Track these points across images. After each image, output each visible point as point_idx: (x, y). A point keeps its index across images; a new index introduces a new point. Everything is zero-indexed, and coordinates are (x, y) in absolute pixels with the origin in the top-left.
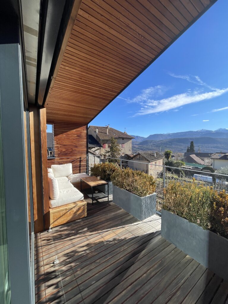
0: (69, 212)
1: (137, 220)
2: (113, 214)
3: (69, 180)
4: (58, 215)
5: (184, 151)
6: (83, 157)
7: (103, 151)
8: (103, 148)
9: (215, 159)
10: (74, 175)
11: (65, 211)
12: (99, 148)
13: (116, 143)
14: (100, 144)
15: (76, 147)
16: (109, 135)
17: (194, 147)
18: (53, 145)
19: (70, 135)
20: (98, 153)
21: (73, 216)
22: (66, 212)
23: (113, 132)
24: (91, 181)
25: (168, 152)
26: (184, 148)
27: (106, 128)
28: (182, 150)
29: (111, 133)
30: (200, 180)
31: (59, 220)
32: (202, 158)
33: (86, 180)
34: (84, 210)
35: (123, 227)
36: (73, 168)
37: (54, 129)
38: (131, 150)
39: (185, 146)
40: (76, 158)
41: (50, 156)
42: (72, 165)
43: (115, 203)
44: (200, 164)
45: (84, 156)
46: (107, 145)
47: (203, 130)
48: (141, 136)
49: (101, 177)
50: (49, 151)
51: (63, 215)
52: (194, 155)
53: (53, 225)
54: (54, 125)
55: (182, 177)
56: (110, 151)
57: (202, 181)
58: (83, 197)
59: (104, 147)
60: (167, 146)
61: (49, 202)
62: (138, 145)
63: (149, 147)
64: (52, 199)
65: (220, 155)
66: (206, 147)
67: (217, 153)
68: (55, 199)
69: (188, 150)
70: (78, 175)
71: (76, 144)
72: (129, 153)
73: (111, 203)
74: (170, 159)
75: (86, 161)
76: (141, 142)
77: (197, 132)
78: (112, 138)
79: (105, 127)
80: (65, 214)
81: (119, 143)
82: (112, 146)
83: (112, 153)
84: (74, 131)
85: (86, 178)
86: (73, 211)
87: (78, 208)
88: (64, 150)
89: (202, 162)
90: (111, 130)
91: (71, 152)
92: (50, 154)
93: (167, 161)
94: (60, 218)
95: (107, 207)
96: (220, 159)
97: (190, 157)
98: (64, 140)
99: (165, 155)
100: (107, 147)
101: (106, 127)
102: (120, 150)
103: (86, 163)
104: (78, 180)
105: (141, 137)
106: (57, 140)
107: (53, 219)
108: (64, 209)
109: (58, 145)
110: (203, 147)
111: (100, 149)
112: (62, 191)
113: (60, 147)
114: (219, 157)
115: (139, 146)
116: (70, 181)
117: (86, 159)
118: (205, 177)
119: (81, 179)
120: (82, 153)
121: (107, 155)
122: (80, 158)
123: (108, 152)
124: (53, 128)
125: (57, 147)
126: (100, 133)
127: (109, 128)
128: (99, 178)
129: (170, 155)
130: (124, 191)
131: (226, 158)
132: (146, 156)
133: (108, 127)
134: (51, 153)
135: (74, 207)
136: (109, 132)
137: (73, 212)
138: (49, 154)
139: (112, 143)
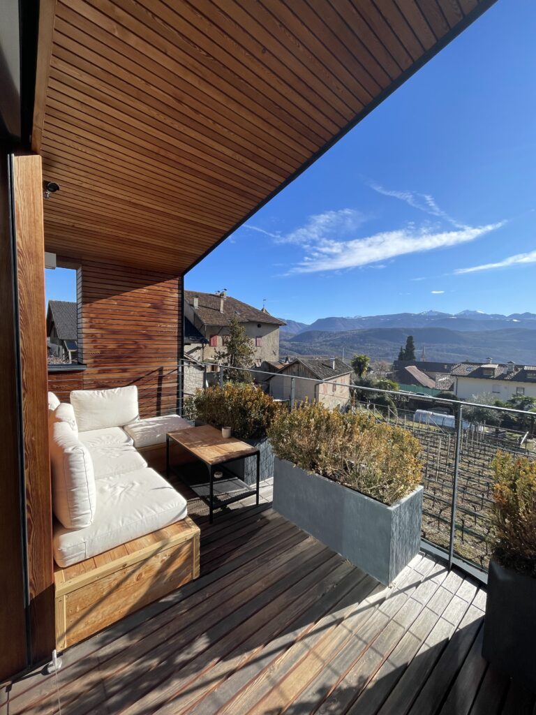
0: (137, 573)
1: (372, 580)
2: (286, 557)
3: (128, 441)
4: (91, 595)
5: (390, 357)
6: (168, 368)
7: (209, 353)
8: (210, 345)
9: (459, 376)
10: (144, 421)
11: (119, 576)
12: (200, 345)
13: (242, 335)
14: (202, 336)
15: (149, 337)
16: (224, 315)
17: (414, 349)
18: (80, 331)
19: (132, 303)
20: (197, 357)
21: (151, 587)
22: (125, 575)
23: (234, 307)
24: (201, 444)
25: (360, 358)
26: (391, 350)
27: (218, 296)
28: (387, 354)
29: (230, 309)
30: (431, 424)
31: (93, 614)
32: (431, 373)
33: (187, 440)
34: (190, 557)
35: (338, 622)
36: (140, 398)
37: (83, 281)
38: (277, 353)
39: (394, 349)
40: (147, 369)
41: (70, 363)
42: (139, 391)
43: (280, 512)
44: (427, 387)
45: (171, 365)
46: (219, 339)
47: (431, 311)
48: (296, 321)
49: (231, 431)
50: (70, 349)
51: (110, 593)
52: (414, 367)
53: (68, 641)
54: (83, 271)
55: (392, 416)
56: (227, 355)
57: (435, 425)
58: (184, 510)
59: (212, 344)
60: (356, 345)
61: (54, 543)
62: (289, 341)
63: (315, 347)
64: (68, 526)
65: (471, 368)
66: (437, 350)
67: (463, 363)
68: (77, 526)
69: (401, 355)
70: (157, 422)
71: (149, 329)
72: (273, 359)
73: (269, 513)
74: (364, 375)
75: (176, 380)
76: (299, 333)
77: (419, 316)
78: (232, 322)
79: (214, 294)
80: (118, 586)
81: (249, 335)
82: (232, 340)
83: (231, 360)
84: (144, 290)
85: (185, 432)
86: (150, 570)
87: (169, 553)
88: (112, 346)
89: (431, 384)
90: (231, 303)
91: (134, 351)
92: (70, 358)
93: (359, 380)
94: (100, 607)
95: (260, 528)
96: (469, 376)
97: (406, 370)
98: (115, 317)
99: (354, 365)
100: (219, 344)
101: (219, 294)
102: (253, 351)
103: (176, 385)
104: (159, 437)
105: (299, 324)
106: (92, 315)
107: (68, 616)
108: (114, 569)
109: (93, 331)
110: (431, 349)
111: (203, 347)
112: (106, 488)
113: (99, 336)
114: (467, 373)
115: (292, 344)
116: (132, 441)
117: (176, 372)
118: (441, 417)
119: (168, 437)
120: (164, 356)
121: (220, 362)
122: (161, 370)
123: (223, 356)
124: (80, 279)
125: (92, 335)
126: (204, 309)
127: (225, 297)
128: (225, 432)
129: (365, 366)
130: (318, 478)
131: (482, 374)
132: (314, 368)
133: (223, 295)
134: (74, 355)
135: (155, 554)
136: (224, 308)
137: (153, 573)
138: (68, 358)
139: (233, 334)
